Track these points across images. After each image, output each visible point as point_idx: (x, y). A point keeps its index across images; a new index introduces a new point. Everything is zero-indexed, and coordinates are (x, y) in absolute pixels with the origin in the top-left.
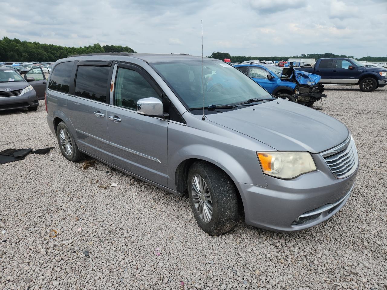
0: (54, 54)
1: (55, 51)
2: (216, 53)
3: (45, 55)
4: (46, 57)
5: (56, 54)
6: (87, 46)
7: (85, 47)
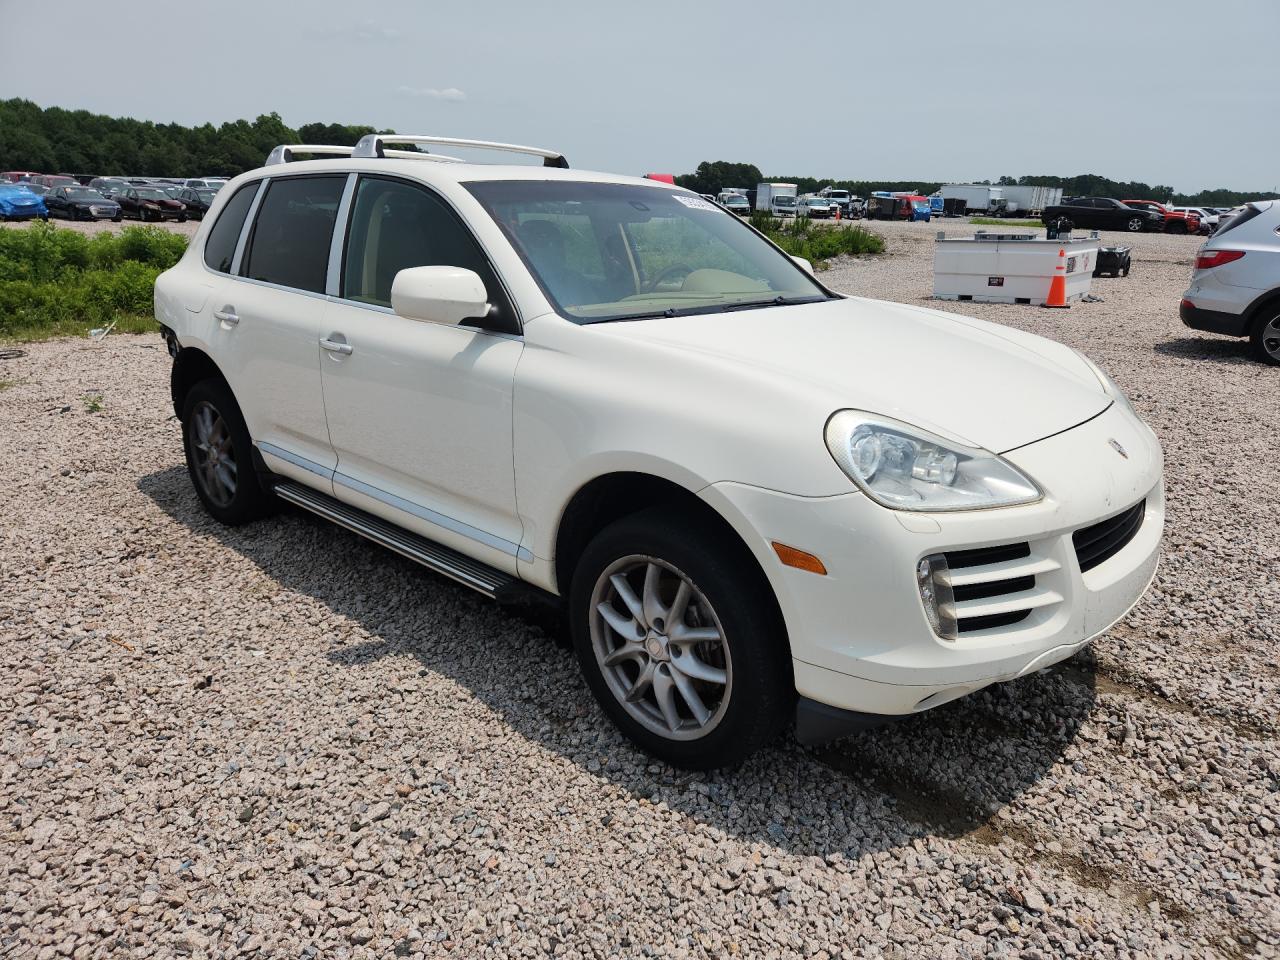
0: (83, 147)
1: (90, 136)
2: (711, 162)
3: (42, 149)
4: (45, 157)
5: (90, 146)
6: (232, 121)
7: (226, 125)
